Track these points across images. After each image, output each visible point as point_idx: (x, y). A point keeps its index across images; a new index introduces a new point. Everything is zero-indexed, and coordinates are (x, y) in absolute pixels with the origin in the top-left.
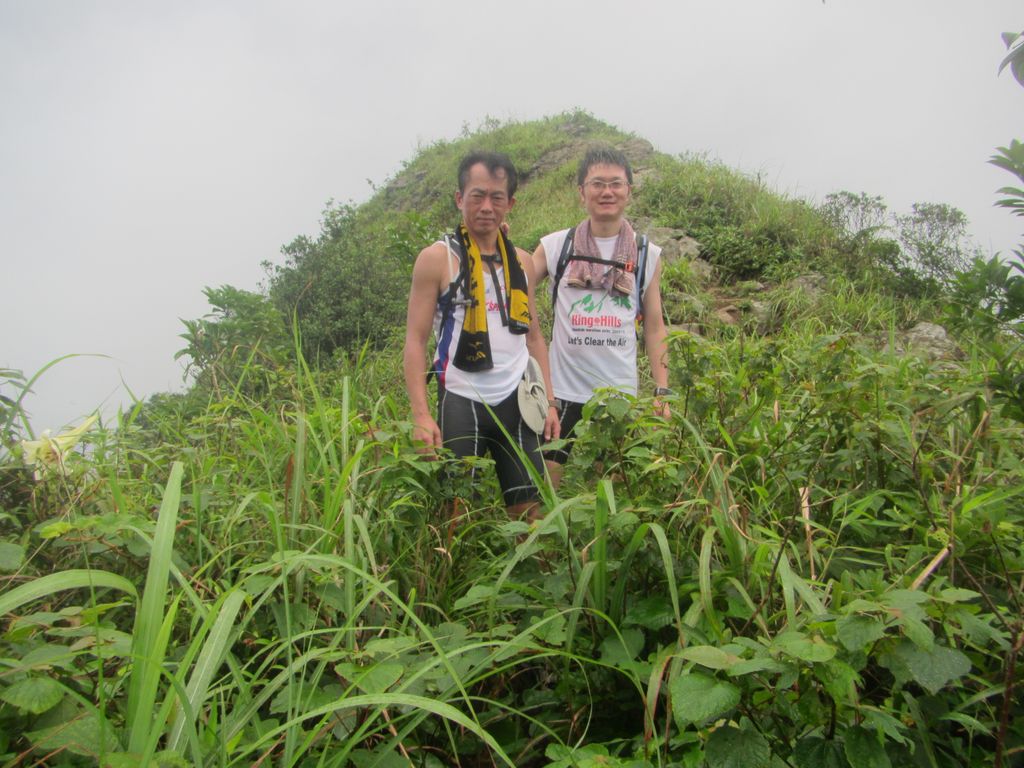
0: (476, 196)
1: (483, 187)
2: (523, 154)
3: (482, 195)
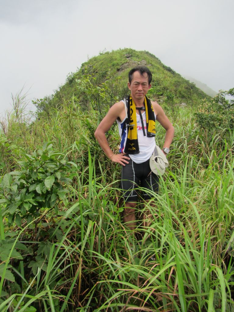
0: (136, 84)
1: (139, 81)
2: (118, 64)
3: (138, 84)
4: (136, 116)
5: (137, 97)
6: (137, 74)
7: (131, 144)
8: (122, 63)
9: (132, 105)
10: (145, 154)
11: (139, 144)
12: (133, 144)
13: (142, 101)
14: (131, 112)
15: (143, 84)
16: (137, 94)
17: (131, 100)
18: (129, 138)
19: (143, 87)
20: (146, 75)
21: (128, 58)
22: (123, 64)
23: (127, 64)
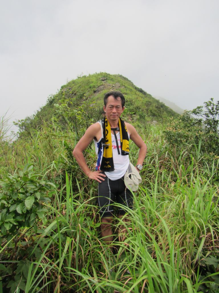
0: (111, 107)
1: (113, 104)
2: (94, 87)
3: (112, 107)
4: (111, 136)
5: (112, 118)
6: (111, 98)
7: (106, 162)
8: (98, 85)
9: (107, 126)
10: (120, 171)
11: (114, 162)
12: (108, 162)
13: (116, 123)
14: (106, 132)
15: (117, 107)
16: (112, 116)
17: (107, 121)
18: (104, 156)
19: (117, 110)
20: (119, 99)
21: (103, 81)
22: (99, 87)
23: (103, 86)
